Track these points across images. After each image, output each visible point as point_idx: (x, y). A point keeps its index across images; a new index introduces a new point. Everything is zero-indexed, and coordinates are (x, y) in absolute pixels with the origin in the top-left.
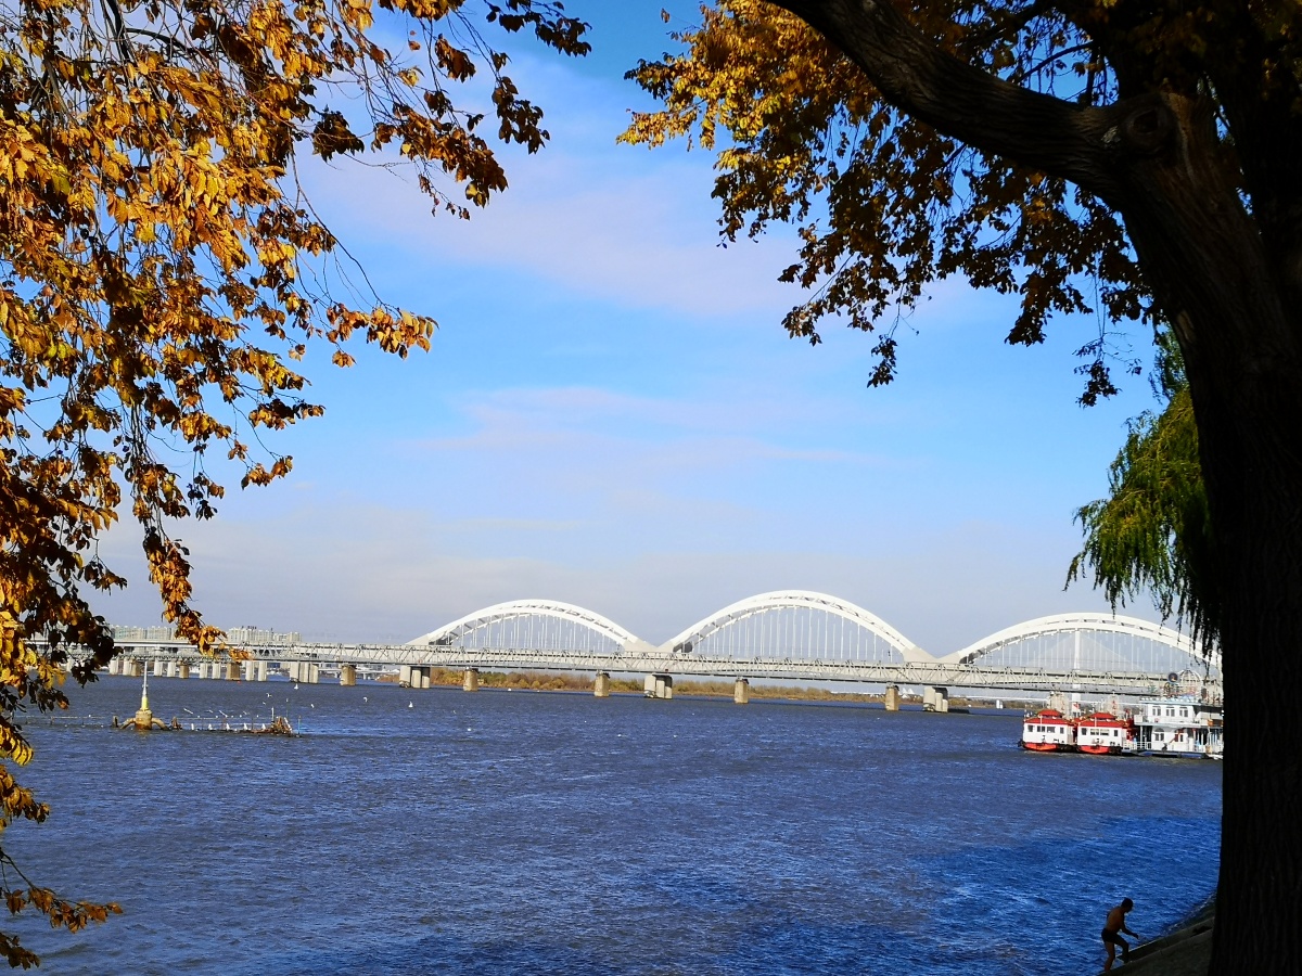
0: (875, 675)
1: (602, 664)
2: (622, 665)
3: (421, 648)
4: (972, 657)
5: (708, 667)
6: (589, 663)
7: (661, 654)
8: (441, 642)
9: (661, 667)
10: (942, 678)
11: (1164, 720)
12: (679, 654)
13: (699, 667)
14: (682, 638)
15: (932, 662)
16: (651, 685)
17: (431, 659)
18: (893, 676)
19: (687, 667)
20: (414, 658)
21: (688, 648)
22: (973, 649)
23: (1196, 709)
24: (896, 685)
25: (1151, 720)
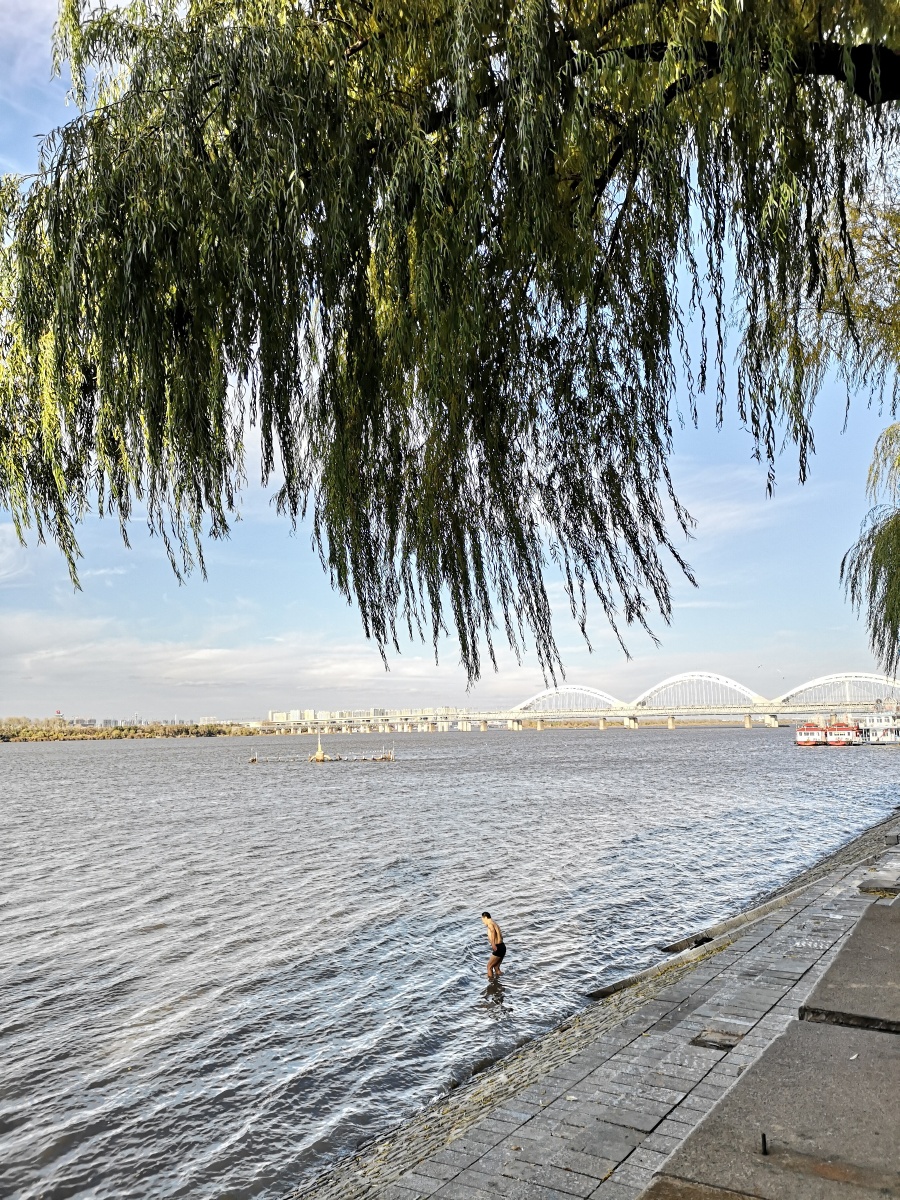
0: (738, 711)
1: (603, 714)
2: (611, 714)
3: (516, 712)
4: (788, 699)
5: (654, 712)
6: (596, 714)
7: (631, 708)
8: (525, 708)
9: (631, 714)
10: (774, 711)
11: (876, 725)
12: (640, 707)
13: (650, 713)
14: (640, 699)
15: (767, 702)
16: (628, 723)
17: (521, 716)
18: (748, 711)
19: (645, 713)
20: (513, 717)
21: (644, 704)
22: (788, 695)
23: (894, 718)
24: (750, 715)
25: (869, 726)
